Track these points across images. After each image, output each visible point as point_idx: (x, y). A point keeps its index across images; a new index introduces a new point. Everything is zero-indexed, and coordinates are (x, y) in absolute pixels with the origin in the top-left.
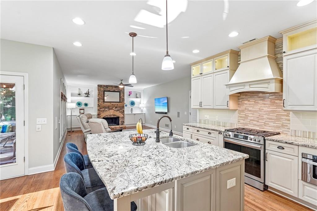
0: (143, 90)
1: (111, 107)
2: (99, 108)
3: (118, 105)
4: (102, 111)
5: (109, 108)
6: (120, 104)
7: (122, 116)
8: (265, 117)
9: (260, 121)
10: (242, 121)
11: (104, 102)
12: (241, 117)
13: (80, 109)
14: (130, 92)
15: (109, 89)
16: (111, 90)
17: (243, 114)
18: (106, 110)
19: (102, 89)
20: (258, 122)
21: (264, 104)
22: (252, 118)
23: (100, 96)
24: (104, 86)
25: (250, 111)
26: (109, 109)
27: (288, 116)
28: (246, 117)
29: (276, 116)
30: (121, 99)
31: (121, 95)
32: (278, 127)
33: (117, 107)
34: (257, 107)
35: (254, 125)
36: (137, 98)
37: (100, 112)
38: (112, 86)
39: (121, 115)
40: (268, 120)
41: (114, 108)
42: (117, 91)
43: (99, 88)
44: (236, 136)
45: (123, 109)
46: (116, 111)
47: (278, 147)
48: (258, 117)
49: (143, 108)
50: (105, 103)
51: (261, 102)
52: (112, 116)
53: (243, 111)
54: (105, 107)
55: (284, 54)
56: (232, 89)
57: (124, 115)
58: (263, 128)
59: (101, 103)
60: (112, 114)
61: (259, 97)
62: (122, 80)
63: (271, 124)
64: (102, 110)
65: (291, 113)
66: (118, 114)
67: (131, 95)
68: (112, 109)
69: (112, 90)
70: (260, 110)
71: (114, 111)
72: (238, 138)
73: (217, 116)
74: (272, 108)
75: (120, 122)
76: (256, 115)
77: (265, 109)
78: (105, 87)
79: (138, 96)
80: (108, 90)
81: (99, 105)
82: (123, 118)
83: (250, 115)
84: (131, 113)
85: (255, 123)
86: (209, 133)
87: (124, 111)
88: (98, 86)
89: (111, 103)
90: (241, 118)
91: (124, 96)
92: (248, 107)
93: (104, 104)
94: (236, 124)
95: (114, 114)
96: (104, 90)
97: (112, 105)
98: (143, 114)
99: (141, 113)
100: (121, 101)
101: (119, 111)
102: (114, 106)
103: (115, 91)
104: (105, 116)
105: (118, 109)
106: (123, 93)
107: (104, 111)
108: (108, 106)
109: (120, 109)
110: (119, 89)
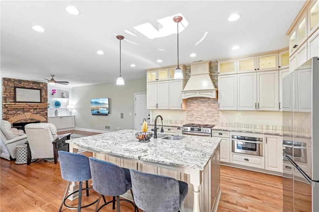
0: (72, 89)
1: (27, 109)
2: (6, 111)
3: (39, 106)
4: (11, 114)
5: (24, 110)
6: (42, 105)
7: (45, 120)
8: (205, 115)
9: (202, 118)
10: (189, 119)
11: (15, 102)
12: (188, 115)
14: (53, 90)
15: (24, 84)
16: (26, 87)
17: (190, 114)
18: (19, 112)
19: (11, 84)
20: (201, 118)
21: (205, 106)
22: (196, 116)
23: (8, 94)
24: (15, 80)
25: (195, 111)
26: (24, 112)
27: (218, 114)
28: (193, 115)
29: (212, 114)
30: (42, 98)
31: (43, 94)
32: (213, 121)
33: (36, 109)
34: (200, 108)
35: (198, 121)
36: (62, 98)
37: (7, 115)
38: (28, 81)
39: (42, 119)
40: (207, 117)
41: (32, 110)
42: (36, 88)
43: (6, 82)
44: (192, 129)
45: (46, 111)
46: (35, 115)
47: (219, 134)
48: (200, 115)
49: (72, 110)
50: (17, 104)
51: (202, 104)
52: (29, 121)
53: (190, 111)
54: (17, 109)
55: (219, 74)
56: (186, 94)
57: (47, 118)
58: (204, 123)
59: (11, 104)
60: (28, 117)
61: (201, 101)
62: (54, 76)
63: (209, 119)
64: (11, 112)
65: (220, 112)
66: (38, 118)
67: (55, 94)
68: (28, 111)
69: (29, 87)
70: (202, 110)
71: (32, 114)
72: (194, 130)
73: (169, 116)
74: (210, 109)
76: (200, 113)
77: (205, 109)
78: (16, 82)
79: (65, 95)
80: (22, 86)
81: (6, 106)
82: (46, 122)
83: (196, 114)
84: (55, 116)
85: (199, 119)
86: (168, 130)
87: (47, 114)
88: (4, 79)
89: (28, 104)
90: (189, 117)
91: (46, 95)
92: (193, 108)
93: (15, 105)
94: (185, 121)
95: (32, 118)
96: (16, 86)
97: (28, 106)
98: (72, 116)
99: (69, 115)
100: (43, 101)
101: (39, 114)
102: (31, 107)
103: (34, 87)
104: (17, 121)
105: (39, 111)
106: (45, 91)
107: (15, 114)
108: (23, 107)
109: (41, 111)
110: (39, 86)
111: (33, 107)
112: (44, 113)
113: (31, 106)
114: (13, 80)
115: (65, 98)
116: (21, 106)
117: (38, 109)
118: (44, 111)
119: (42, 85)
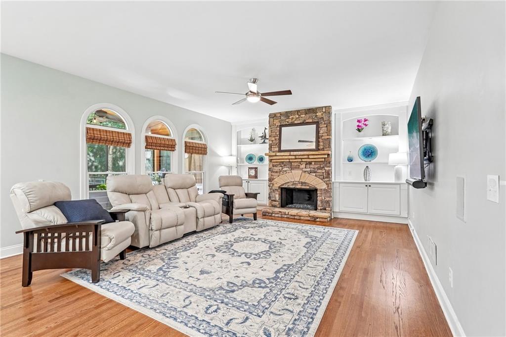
0: (407, 107)
1: (296, 164)
2: (271, 166)
3: (311, 157)
4: (277, 172)
5: (292, 165)
6: (320, 156)
7: (324, 186)
11: (280, 151)
13: (249, 168)
14: (359, 121)
15: (293, 118)
16: (296, 122)
18: (285, 169)
19: (277, 123)
23: (273, 139)
24: (281, 114)
26: (292, 168)
30: (320, 140)
31: (321, 132)
33: (310, 163)
36: (383, 135)
37: (273, 173)
38: (298, 112)
39: (321, 185)
41: (303, 166)
42: (311, 121)
43: (272, 120)
45: (327, 169)
46: (307, 175)
52: (299, 186)
54: (283, 162)
57: (329, 184)
59: (275, 154)
60: (297, 179)
64: (276, 169)
66: (313, 181)
68: (298, 168)
69: (299, 122)
71: (304, 174)
75: (319, 203)
78: (282, 118)
79: (389, 129)
80: (290, 121)
81: (272, 158)
82: (328, 191)
84: (363, 181)
87: (328, 174)
88: (270, 115)
89: (292, 153)
91: (329, 132)
93: (280, 156)
95: (303, 181)
96: (282, 124)
97: (293, 157)
98: (400, 184)
99: (394, 182)
100: (322, 147)
101: (314, 174)
102: (300, 160)
103: (307, 121)
104: (283, 185)
105: (314, 168)
106: (325, 125)
107: (280, 171)
108: (288, 160)
109: (318, 169)
110: (316, 116)
111: (303, 160)
112: (324, 171)
113: (297, 157)
114: (279, 115)
115: (388, 135)
116: (284, 157)
117: (313, 163)
118: (323, 167)
119: (320, 114)
